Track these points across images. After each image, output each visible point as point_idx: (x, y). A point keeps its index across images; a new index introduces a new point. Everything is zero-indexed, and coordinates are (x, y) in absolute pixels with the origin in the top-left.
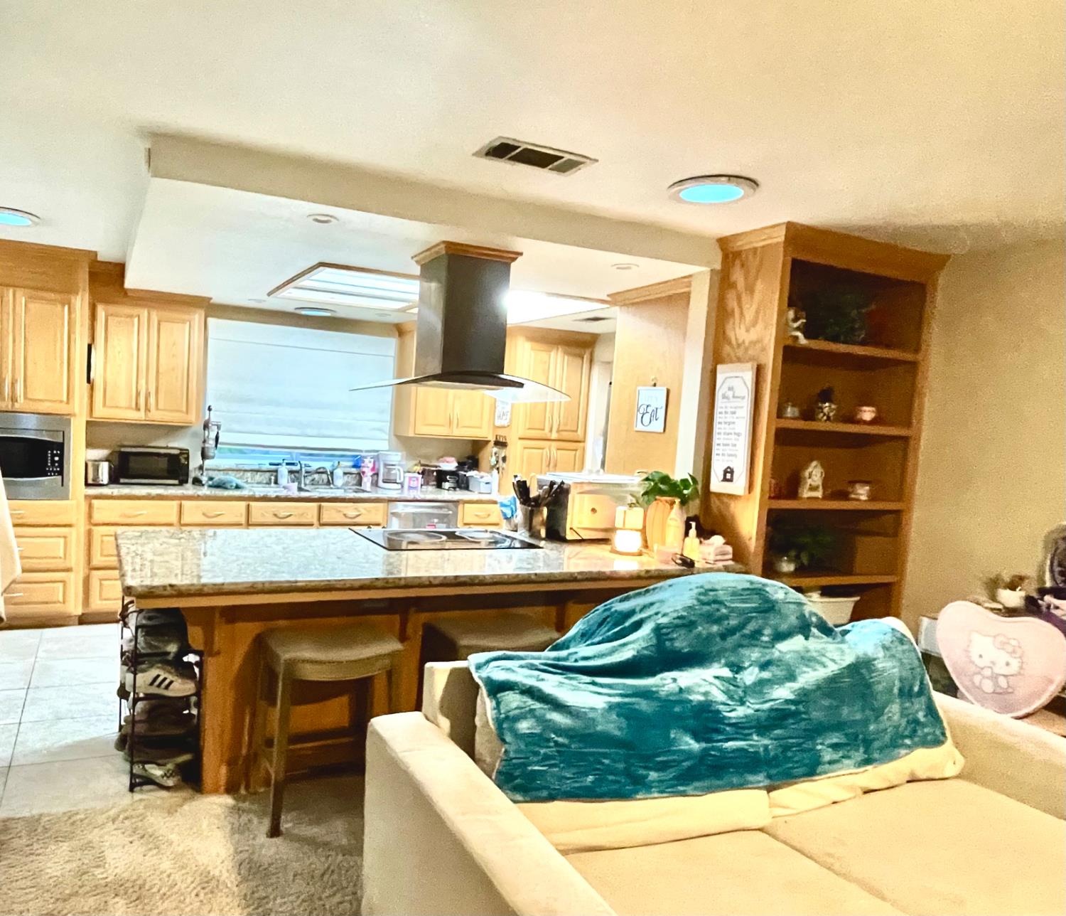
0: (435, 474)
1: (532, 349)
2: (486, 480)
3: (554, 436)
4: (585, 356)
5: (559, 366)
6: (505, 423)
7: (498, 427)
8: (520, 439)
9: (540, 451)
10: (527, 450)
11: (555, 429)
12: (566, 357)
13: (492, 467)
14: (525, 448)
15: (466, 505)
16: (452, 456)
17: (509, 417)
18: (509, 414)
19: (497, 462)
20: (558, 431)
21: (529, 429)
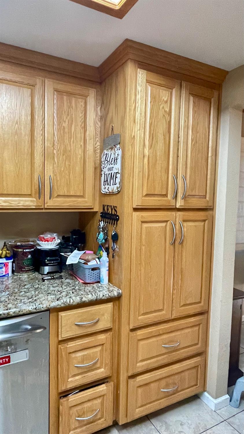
0: (29, 256)
1: (148, 81)
2: (93, 263)
3: (179, 204)
4: (212, 100)
5: (183, 110)
6: (113, 188)
7: (105, 195)
8: (136, 210)
9: (164, 224)
10: (145, 225)
11: (180, 195)
12: (192, 98)
13: (101, 247)
14: (143, 222)
15: (62, 314)
16: (52, 231)
17: (118, 180)
18: (118, 176)
19: (106, 240)
20: (185, 198)
21: (147, 195)
